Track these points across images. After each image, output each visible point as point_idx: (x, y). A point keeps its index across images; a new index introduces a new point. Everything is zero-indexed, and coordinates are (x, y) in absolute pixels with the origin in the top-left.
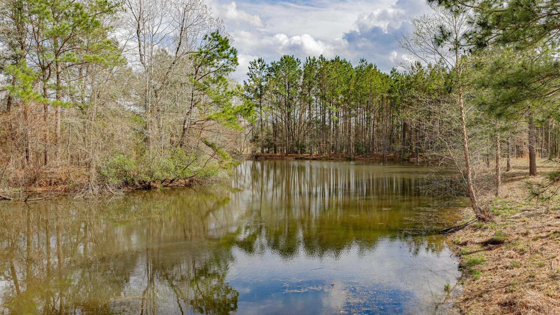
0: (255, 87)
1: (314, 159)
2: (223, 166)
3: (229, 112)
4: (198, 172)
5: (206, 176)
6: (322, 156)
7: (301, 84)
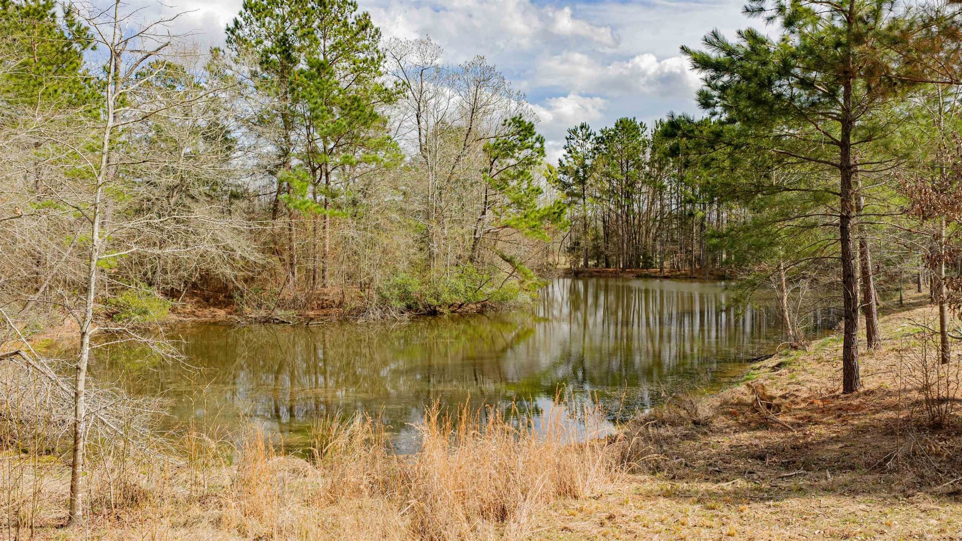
0: (575, 167)
1: (666, 277)
2: (525, 286)
3: (533, 216)
4: (493, 294)
5: (503, 299)
6: (679, 273)
7: (648, 160)
